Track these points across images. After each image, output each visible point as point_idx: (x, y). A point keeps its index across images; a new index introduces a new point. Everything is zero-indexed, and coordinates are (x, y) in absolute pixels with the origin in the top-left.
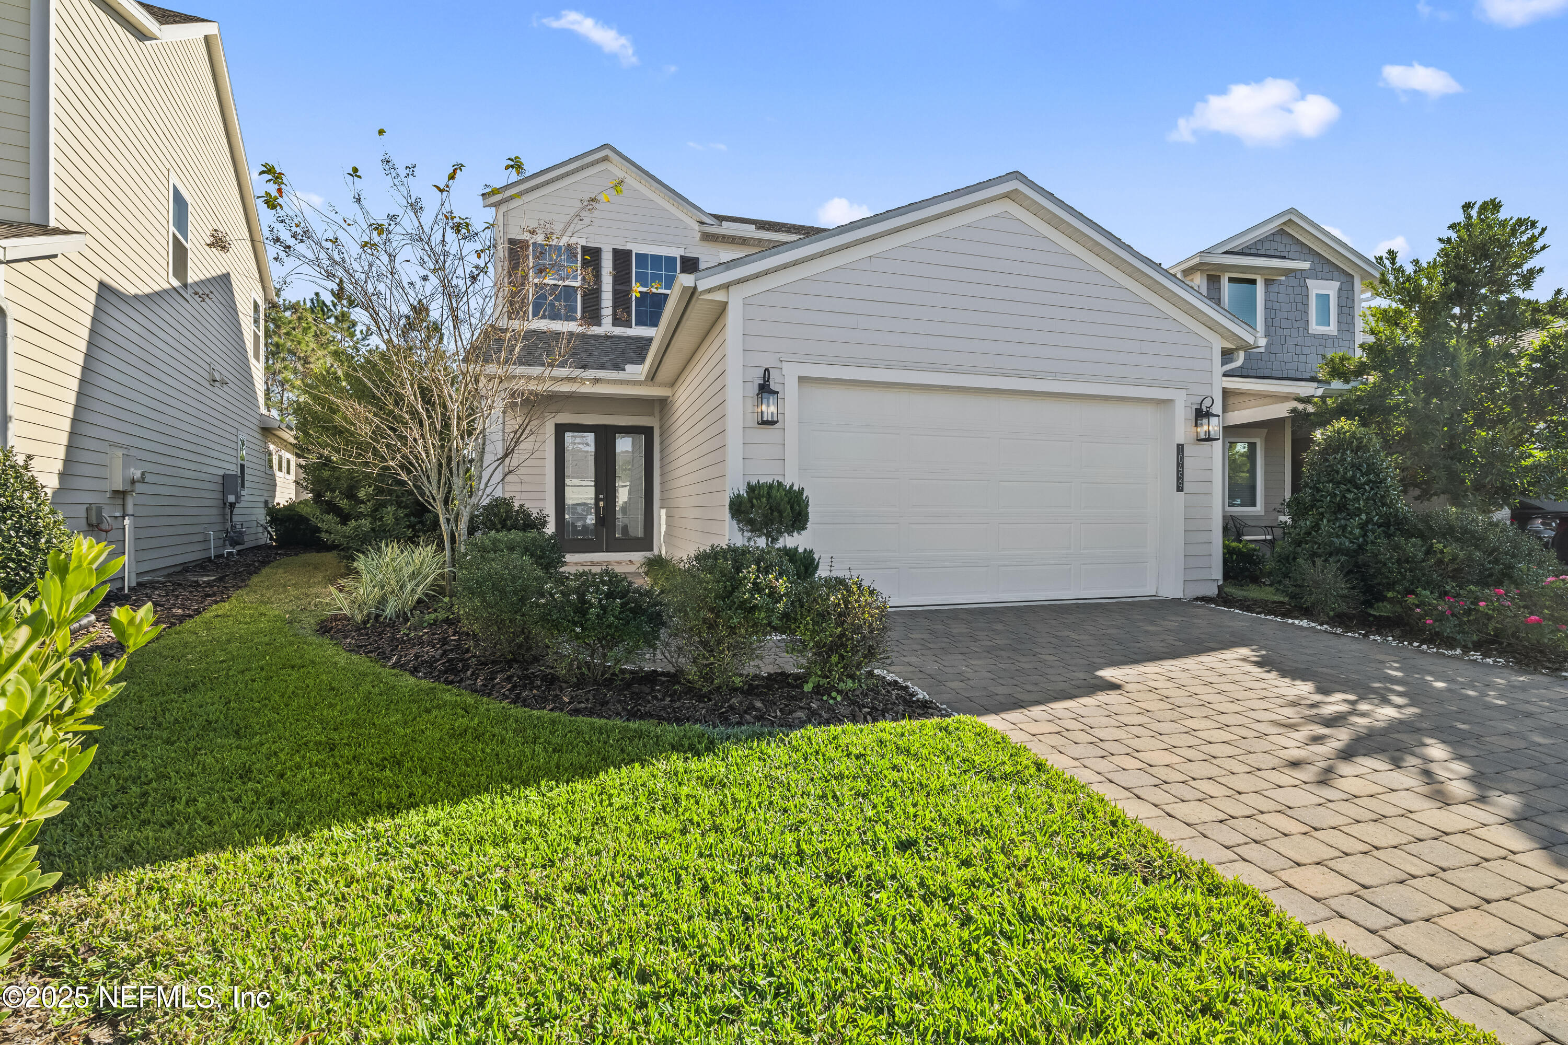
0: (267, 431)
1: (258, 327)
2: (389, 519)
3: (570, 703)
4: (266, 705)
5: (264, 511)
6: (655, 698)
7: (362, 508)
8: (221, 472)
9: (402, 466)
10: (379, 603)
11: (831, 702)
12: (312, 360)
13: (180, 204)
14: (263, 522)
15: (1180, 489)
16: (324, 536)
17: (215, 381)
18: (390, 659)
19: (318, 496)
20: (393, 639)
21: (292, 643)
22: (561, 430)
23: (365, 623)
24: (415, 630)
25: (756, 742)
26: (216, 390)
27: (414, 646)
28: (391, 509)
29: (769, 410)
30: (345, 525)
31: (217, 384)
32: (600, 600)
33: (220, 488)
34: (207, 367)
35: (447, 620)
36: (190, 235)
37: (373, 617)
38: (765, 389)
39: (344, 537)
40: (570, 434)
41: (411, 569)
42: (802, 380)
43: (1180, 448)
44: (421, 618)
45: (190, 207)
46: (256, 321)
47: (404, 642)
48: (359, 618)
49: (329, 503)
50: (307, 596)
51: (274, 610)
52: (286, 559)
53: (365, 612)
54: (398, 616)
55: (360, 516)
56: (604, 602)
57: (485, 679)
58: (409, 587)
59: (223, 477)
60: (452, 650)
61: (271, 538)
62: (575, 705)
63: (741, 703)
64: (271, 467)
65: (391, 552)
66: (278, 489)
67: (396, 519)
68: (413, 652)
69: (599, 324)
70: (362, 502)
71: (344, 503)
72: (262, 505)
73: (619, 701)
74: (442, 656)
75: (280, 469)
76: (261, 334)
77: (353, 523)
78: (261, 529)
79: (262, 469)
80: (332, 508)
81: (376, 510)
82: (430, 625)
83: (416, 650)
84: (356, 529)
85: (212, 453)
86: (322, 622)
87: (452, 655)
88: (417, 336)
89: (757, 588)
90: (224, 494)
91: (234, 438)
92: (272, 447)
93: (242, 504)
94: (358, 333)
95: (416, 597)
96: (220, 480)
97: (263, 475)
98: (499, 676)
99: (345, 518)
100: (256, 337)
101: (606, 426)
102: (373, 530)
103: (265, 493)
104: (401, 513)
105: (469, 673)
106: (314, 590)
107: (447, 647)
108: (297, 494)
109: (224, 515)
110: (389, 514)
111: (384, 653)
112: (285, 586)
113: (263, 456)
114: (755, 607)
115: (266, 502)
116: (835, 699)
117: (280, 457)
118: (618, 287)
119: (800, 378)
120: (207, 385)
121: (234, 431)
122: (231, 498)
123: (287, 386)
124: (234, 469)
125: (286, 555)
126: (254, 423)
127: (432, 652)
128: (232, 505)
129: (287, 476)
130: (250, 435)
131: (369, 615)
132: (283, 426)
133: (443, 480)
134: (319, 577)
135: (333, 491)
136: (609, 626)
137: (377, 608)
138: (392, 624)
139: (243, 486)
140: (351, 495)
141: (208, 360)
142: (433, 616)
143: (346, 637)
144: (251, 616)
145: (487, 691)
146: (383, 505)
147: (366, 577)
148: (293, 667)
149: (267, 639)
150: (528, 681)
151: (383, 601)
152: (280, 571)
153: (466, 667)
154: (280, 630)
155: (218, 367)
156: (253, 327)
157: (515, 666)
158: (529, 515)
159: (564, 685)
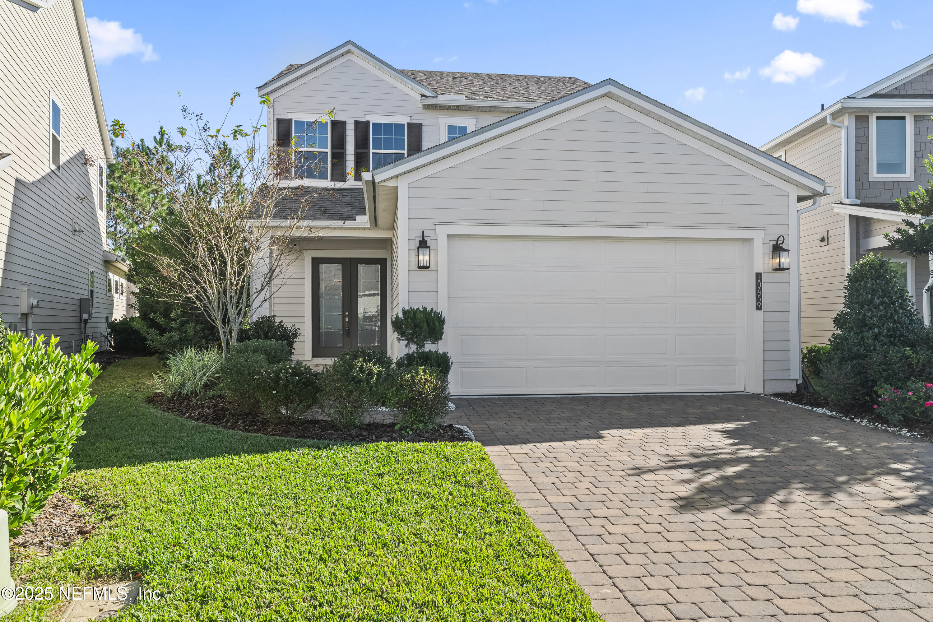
0: (108, 264)
1: (102, 185)
2: (190, 332)
3: (271, 432)
4: (122, 430)
5: (105, 325)
6: (314, 430)
7: (173, 324)
8: (79, 297)
9: (197, 297)
10: (181, 385)
11: (406, 434)
12: (139, 197)
13: (56, 110)
14: (105, 334)
15: (759, 307)
16: (149, 343)
17: (75, 231)
18: (185, 414)
19: (144, 316)
20: (188, 405)
21: (132, 406)
22: (316, 263)
23: (173, 397)
24: (201, 400)
25: (349, 446)
26: (76, 238)
27: (199, 408)
28: (192, 324)
29: (424, 258)
30: (163, 336)
31: (77, 233)
32: (287, 377)
33: (77, 308)
34: (70, 222)
35: (220, 396)
36: (62, 131)
37: (177, 394)
38: (423, 244)
39: (162, 344)
40: (324, 265)
41: (201, 364)
42: (449, 236)
43: (759, 276)
44: (205, 394)
45: (61, 111)
46: (101, 182)
47: (194, 407)
48: (169, 394)
49: (152, 320)
50: (138, 383)
51: (119, 390)
52: (122, 361)
53: (173, 391)
54: (192, 393)
55: (171, 330)
56: (289, 378)
57: (233, 423)
58: (198, 376)
59: (80, 300)
60: (219, 410)
61: (111, 346)
62: (273, 432)
63: (356, 433)
64: (110, 290)
65: (190, 353)
66: (115, 307)
67: (195, 332)
68: (197, 411)
69: (345, 180)
70: (174, 320)
71: (162, 321)
72: (104, 320)
73: (295, 431)
74: (213, 413)
75: (116, 292)
76: (104, 189)
77: (167, 334)
78: (103, 339)
79: (104, 292)
80: (153, 324)
81: (183, 325)
82: (210, 398)
83: (200, 410)
84: (169, 338)
85: (74, 284)
86: (148, 397)
87: (218, 413)
88: (222, 171)
89: (362, 369)
90: (81, 312)
91: (86, 271)
92: (111, 275)
93: (93, 320)
94: (174, 172)
95: (203, 382)
96: (78, 303)
97: (105, 297)
98: (240, 421)
99: (162, 331)
100: (101, 192)
101: (350, 259)
102: (180, 339)
103: (106, 311)
104: (198, 328)
105: (225, 420)
106: (142, 380)
107: (217, 409)
108: (128, 311)
109: (80, 328)
110: (191, 328)
111: (182, 412)
112: (124, 378)
113: (104, 283)
114: (360, 381)
115: (107, 318)
116: (408, 433)
117: (116, 282)
118: (360, 151)
119: (447, 235)
120: (70, 234)
121: (87, 266)
122: (85, 316)
123: (119, 221)
124: (86, 294)
125: (122, 358)
126: (99, 258)
127: (208, 411)
128: (86, 321)
129: (121, 297)
130: (96, 267)
131: (175, 392)
132: (119, 259)
133: (221, 307)
134: (146, 373)
135: (155, 313)
136: (291, 391)
137: (180, 388)
138: (188, 397)
139: (92, 307)
140: (166, 314)
141: (71, 216)
142: (212, 393)
143: (161, 405)
144: (107, 394)
145: (233, 427)
146: (187, 322)
147: (173, 369)
148: (134, 416)
149: (118, 404)
150: (254, 423)
151: (183, 384)
152: (120, 368)
153: (225, 416)
154: (125, 401)
155: (78, 221)
156: (99, 185)
157: (250, 416)
158: (285, 329)
159: (270, 424)
